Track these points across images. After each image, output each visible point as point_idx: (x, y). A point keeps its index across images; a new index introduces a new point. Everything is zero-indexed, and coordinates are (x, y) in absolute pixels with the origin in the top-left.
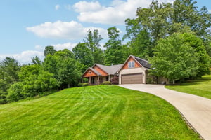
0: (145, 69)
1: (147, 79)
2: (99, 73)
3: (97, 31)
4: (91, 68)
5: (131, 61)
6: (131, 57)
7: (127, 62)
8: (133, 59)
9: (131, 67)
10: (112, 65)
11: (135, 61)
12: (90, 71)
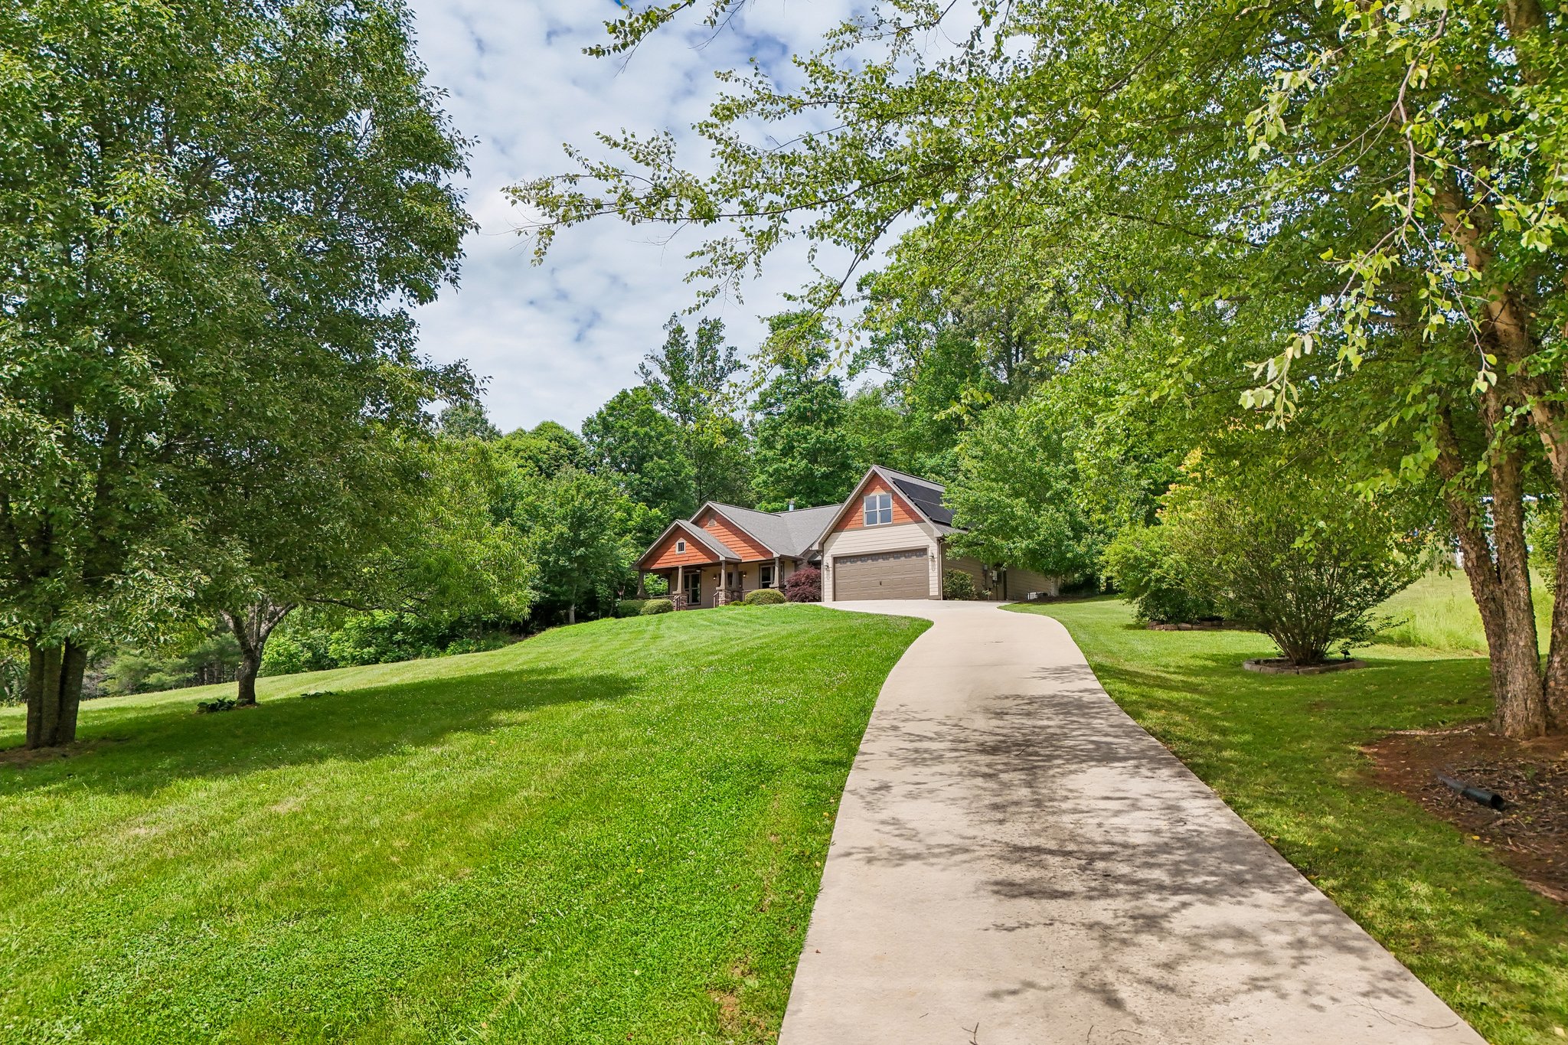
0: (938, 531)
1: (946, 575)
2: (726, 547)
3: (717, 325)
4: (686, 524)
5: (878, 494)
6: (875, 475)
7: (859, 499)
8: (885, 486)
9: (879, 523)
10: (791, 507)
11: (894, 493)
12: (681, 540)
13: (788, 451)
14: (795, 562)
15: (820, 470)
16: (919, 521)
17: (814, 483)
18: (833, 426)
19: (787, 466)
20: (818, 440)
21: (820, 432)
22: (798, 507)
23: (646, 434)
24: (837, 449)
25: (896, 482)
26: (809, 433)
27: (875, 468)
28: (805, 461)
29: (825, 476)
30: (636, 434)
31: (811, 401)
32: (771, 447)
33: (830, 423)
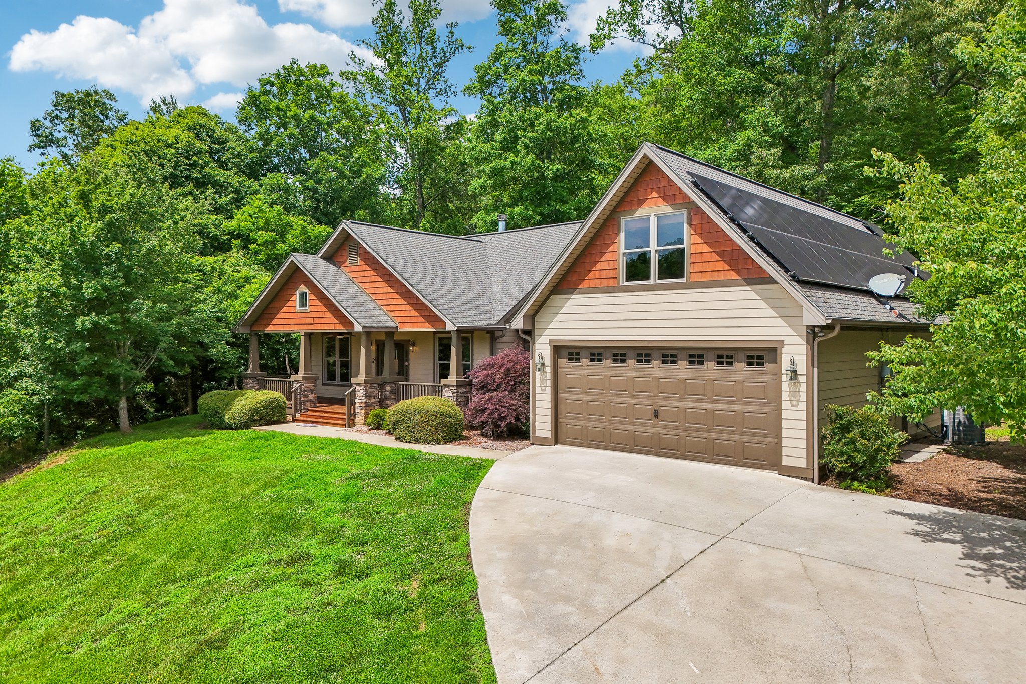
0: (814, 308)
2: (373, 304)
5: (654, 211)
6: (648, 166)
7: (609, 223)
8: (671, 195)
9: (654, 279)
10: (502, 226)
11: (694, 211)
12: (303, 289)
13: (509, 144)
14: (492, 335)
15: (554, 168)
16: (756, 277)
17: (544, 187)
18: (570, 108)
19: (508, 164)
20: (549, 127)
21: (552, 115)
22: (512, 226)
23: (312, 119)
24: (575, 140)
25: (698, 183)
26: (537, 117)
27: (648, 150)
28: (531, 157)
29: (557, 177)
30: (296, 117)
31: (541, 73)
32: (490, 139)
33: (565, 105)
